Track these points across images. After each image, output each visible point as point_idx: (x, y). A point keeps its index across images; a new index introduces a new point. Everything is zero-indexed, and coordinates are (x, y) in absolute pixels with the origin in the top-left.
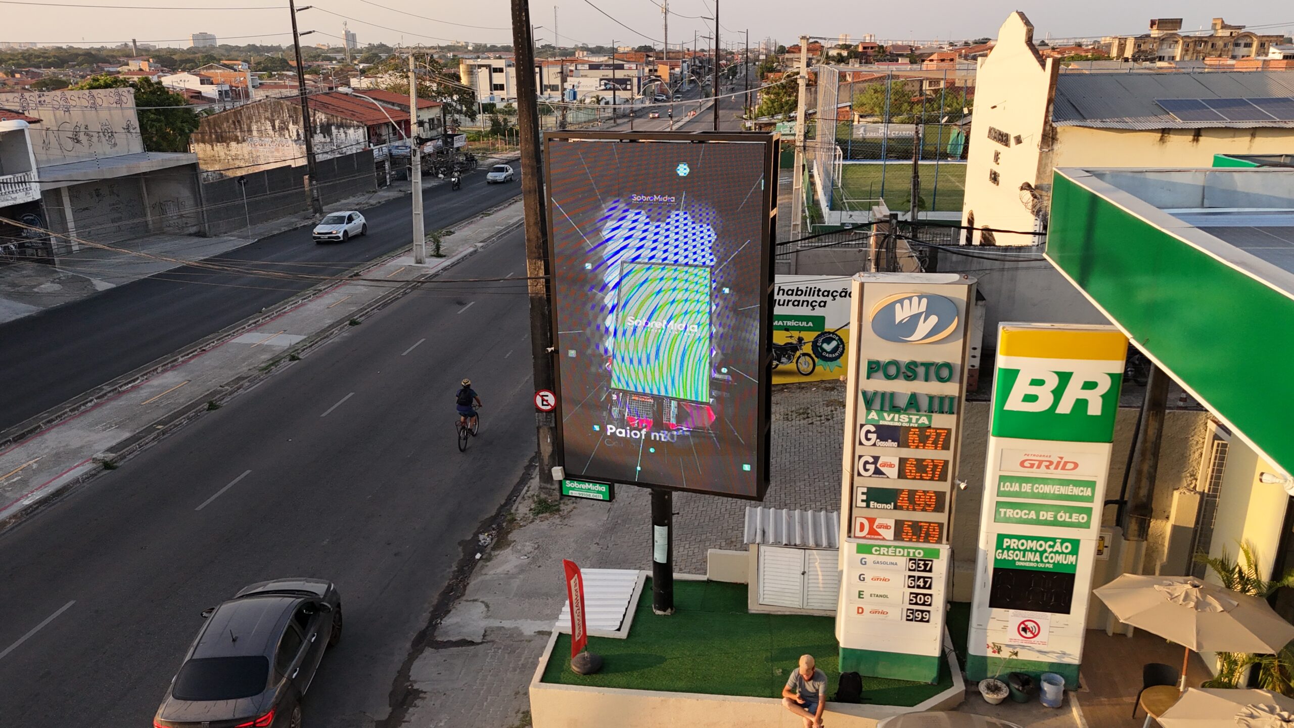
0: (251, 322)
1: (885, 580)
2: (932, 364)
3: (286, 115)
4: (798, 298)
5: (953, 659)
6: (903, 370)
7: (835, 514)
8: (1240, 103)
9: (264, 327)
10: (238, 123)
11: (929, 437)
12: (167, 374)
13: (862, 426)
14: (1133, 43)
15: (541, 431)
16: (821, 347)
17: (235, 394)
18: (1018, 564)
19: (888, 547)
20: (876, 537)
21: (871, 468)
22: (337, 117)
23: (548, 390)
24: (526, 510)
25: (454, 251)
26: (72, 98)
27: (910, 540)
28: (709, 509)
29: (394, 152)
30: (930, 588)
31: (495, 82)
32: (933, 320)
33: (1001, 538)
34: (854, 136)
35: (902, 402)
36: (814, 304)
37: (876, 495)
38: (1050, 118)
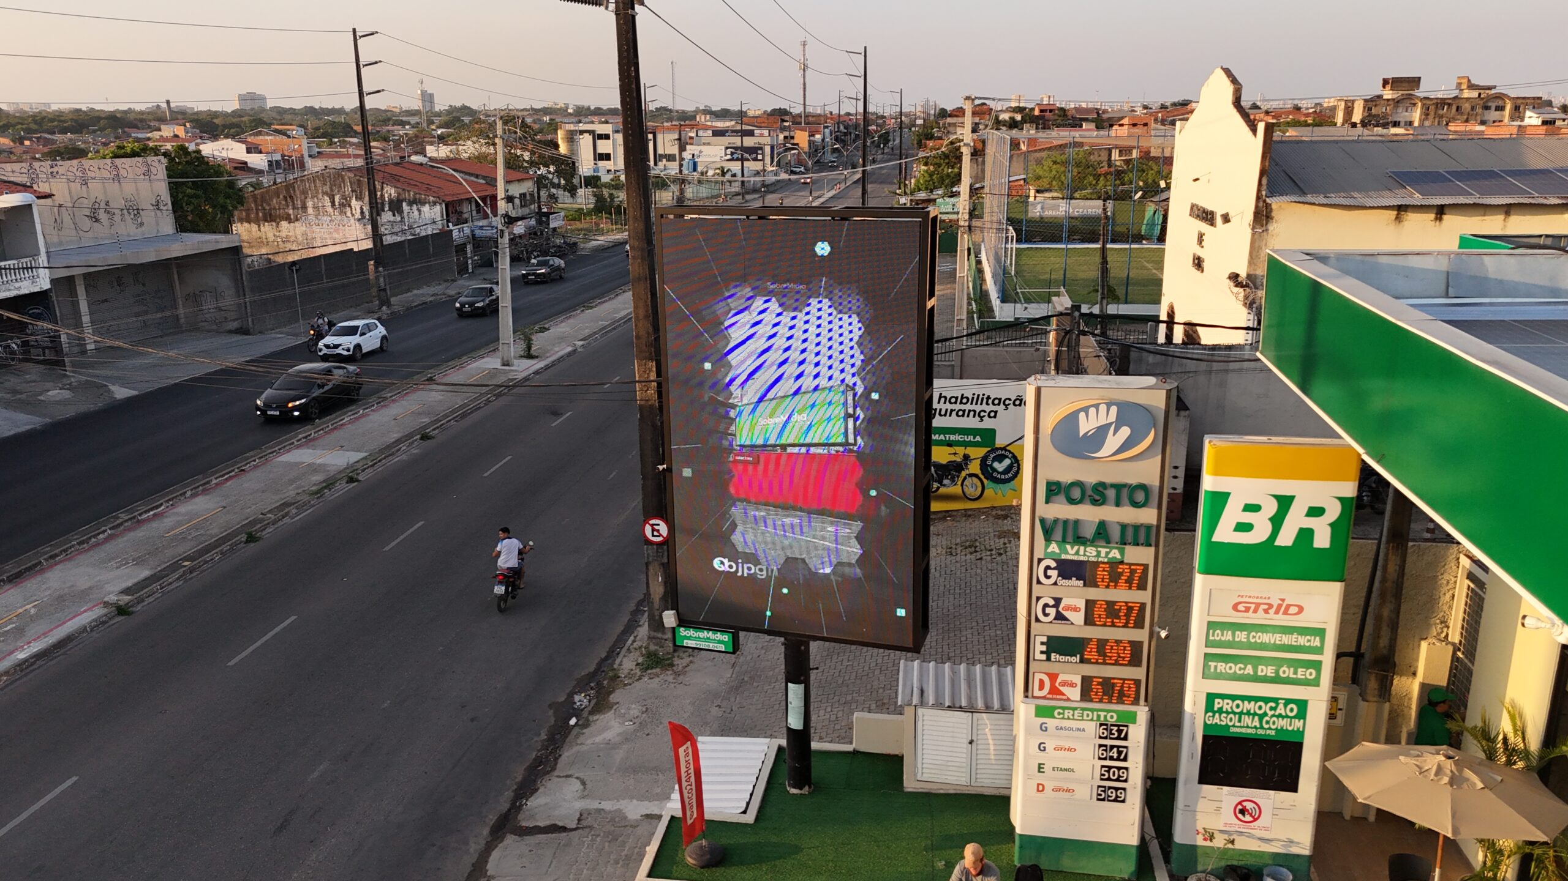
0: (300, 436)
1: (1070, 750)
2: (1124, 486)
3: (348, 190)
4: (963, 407)
5: (1155, 848)
6: (1089, 492)
7: (1009, 669)
8: (1490, 175)
9: (316, 443)
10: (290, 198)
11: (1121, 574)
12: (199, 500)
13: (1040, 561)
14: (1362, 106)
15: (651, 568)
16: (991, 466)
17: (281, 523)
18: (1232, 730)
19: (1074, 709)
20: (1059, 697)
21: (1052, 612)
22: (409, 191)
23: (661, 518)
24: (632, 665)
25: (548, 351)
26: (91, 168)
27: (1101, 701)
28: (856, 664)
29: (478, 232)
30: (1125, 759)
31: (600, 150)
32: (1125, 432)
33: (1211, 698)
34: (1030, 215)
35: (1089, 532)
36: (982, 414)
37: (1058, 646)
38: (1264, 193)
